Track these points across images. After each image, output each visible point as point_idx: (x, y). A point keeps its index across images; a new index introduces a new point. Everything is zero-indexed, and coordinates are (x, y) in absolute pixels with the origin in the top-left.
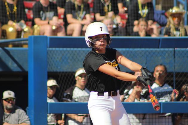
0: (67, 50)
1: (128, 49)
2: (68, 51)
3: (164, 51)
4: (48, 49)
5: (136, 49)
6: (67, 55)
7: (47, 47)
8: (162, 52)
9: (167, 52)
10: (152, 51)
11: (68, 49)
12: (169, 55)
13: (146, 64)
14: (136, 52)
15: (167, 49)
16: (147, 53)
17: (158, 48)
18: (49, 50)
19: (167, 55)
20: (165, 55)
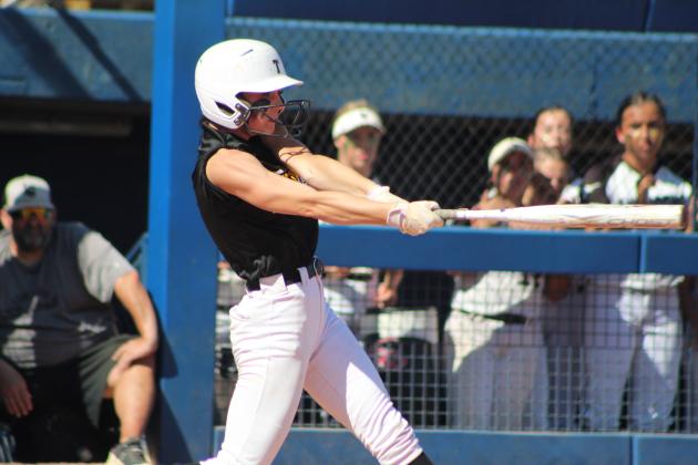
0: (299, 29)
1: (525, 33)
2: (306, 33)
3: (663, 43)
4: (229, 21)
5: (557, 34)
6: (299, 44)
7: (226, 15)
8: (657, 47)
9: (672, 46)
10: (616, 43)
11: (306, 24)
12: (680, 58)
13: (593, 88)
14: (556, 43)
15: (672, 37)
16: (600, 50)
17: (642, 29)
18: (233, 26)
19: (673, 57)
20: (666, 58)
